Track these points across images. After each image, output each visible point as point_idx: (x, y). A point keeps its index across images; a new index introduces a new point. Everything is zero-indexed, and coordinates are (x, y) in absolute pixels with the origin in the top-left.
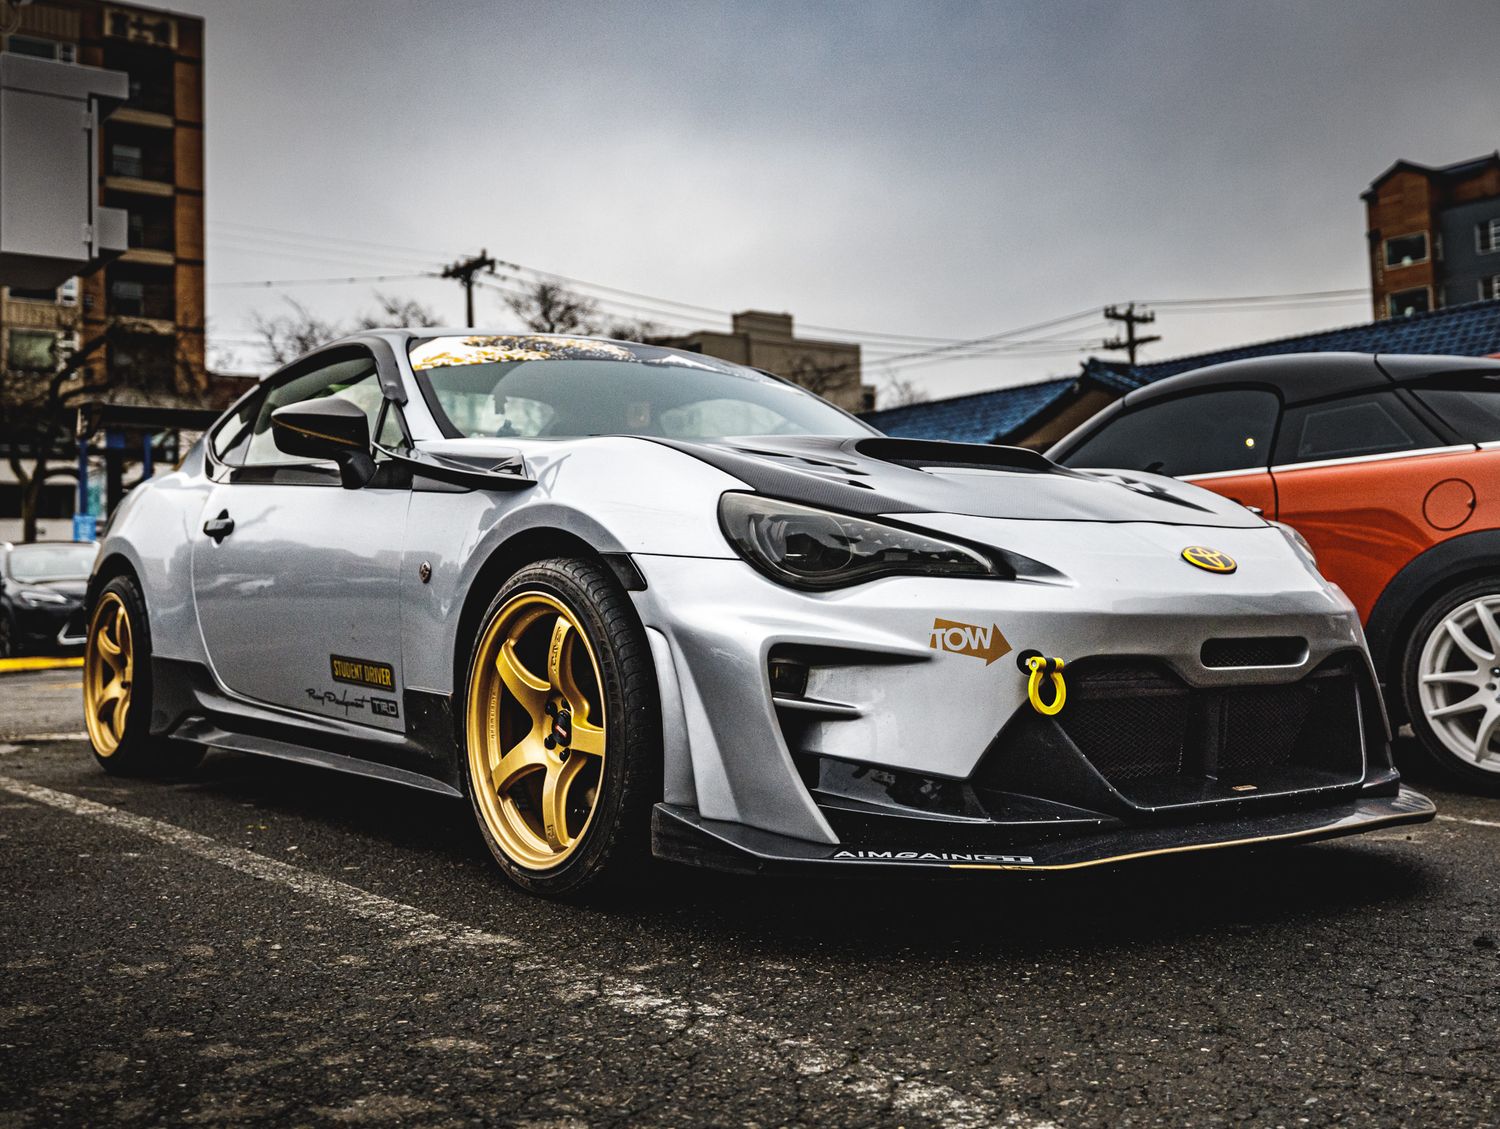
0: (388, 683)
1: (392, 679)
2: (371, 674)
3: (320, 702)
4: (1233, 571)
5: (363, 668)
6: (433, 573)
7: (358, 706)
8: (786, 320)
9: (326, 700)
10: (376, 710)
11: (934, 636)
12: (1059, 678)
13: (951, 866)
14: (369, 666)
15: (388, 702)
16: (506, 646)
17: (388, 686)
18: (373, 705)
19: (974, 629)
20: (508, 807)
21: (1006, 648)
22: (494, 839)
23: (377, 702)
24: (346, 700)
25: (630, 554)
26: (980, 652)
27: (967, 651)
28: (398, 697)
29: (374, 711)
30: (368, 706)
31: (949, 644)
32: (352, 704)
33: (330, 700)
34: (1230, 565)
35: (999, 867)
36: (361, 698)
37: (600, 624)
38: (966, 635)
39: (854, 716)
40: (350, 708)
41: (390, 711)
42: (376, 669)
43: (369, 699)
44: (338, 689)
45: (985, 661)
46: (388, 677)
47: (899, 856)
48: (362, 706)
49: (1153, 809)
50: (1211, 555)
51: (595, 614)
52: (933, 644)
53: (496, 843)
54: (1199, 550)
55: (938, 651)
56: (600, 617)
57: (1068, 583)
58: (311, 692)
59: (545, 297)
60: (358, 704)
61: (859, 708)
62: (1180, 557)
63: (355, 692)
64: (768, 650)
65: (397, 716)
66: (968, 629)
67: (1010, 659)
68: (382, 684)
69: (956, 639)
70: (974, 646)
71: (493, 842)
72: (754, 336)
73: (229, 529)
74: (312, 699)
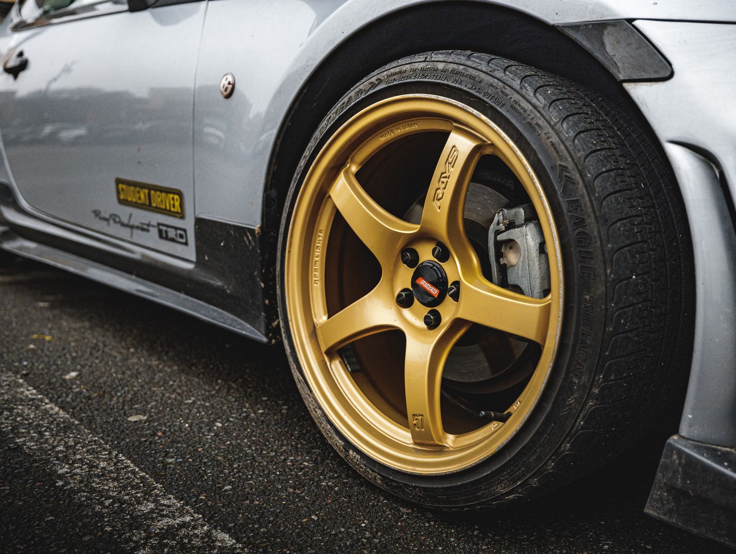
0: (177, 209)
1: (182, 205)
2: (158, 199)
3: (105, 223)
5: (149, 194)
6: (237, 86)
7: (143, 229)
9: (111, 222)
10: (163, 235)
14: (156, 191)
15: (176, 228)
16: (346, 173)
17: (177, 213)
18: (160, 231)
20: (337, 368)
22: (320, 408)
23: (164, 228)
24: (131, 223)
25: (630, 21)
28: (189, 224)
29: (161, 236)
30: (154, 232)
32: (137, 227)
33: (115, 221)
36: (147, 222)
37: (555, 139)
40: (135, 231)
41: (181, 238)
42: (164, 195)
43: (155, 224)
44: (124, 212)
46: (177, 204)
48: (148, 231)
51: (542, 122)
53: (325, 415)
56: (553, 127)
58: (97, 213)
60: (144, 228)
63: (140, 216)
65: (186, 244)
68: (170, 211)
71: (319, 412)
73: (23, 65)
74: (97, 219)
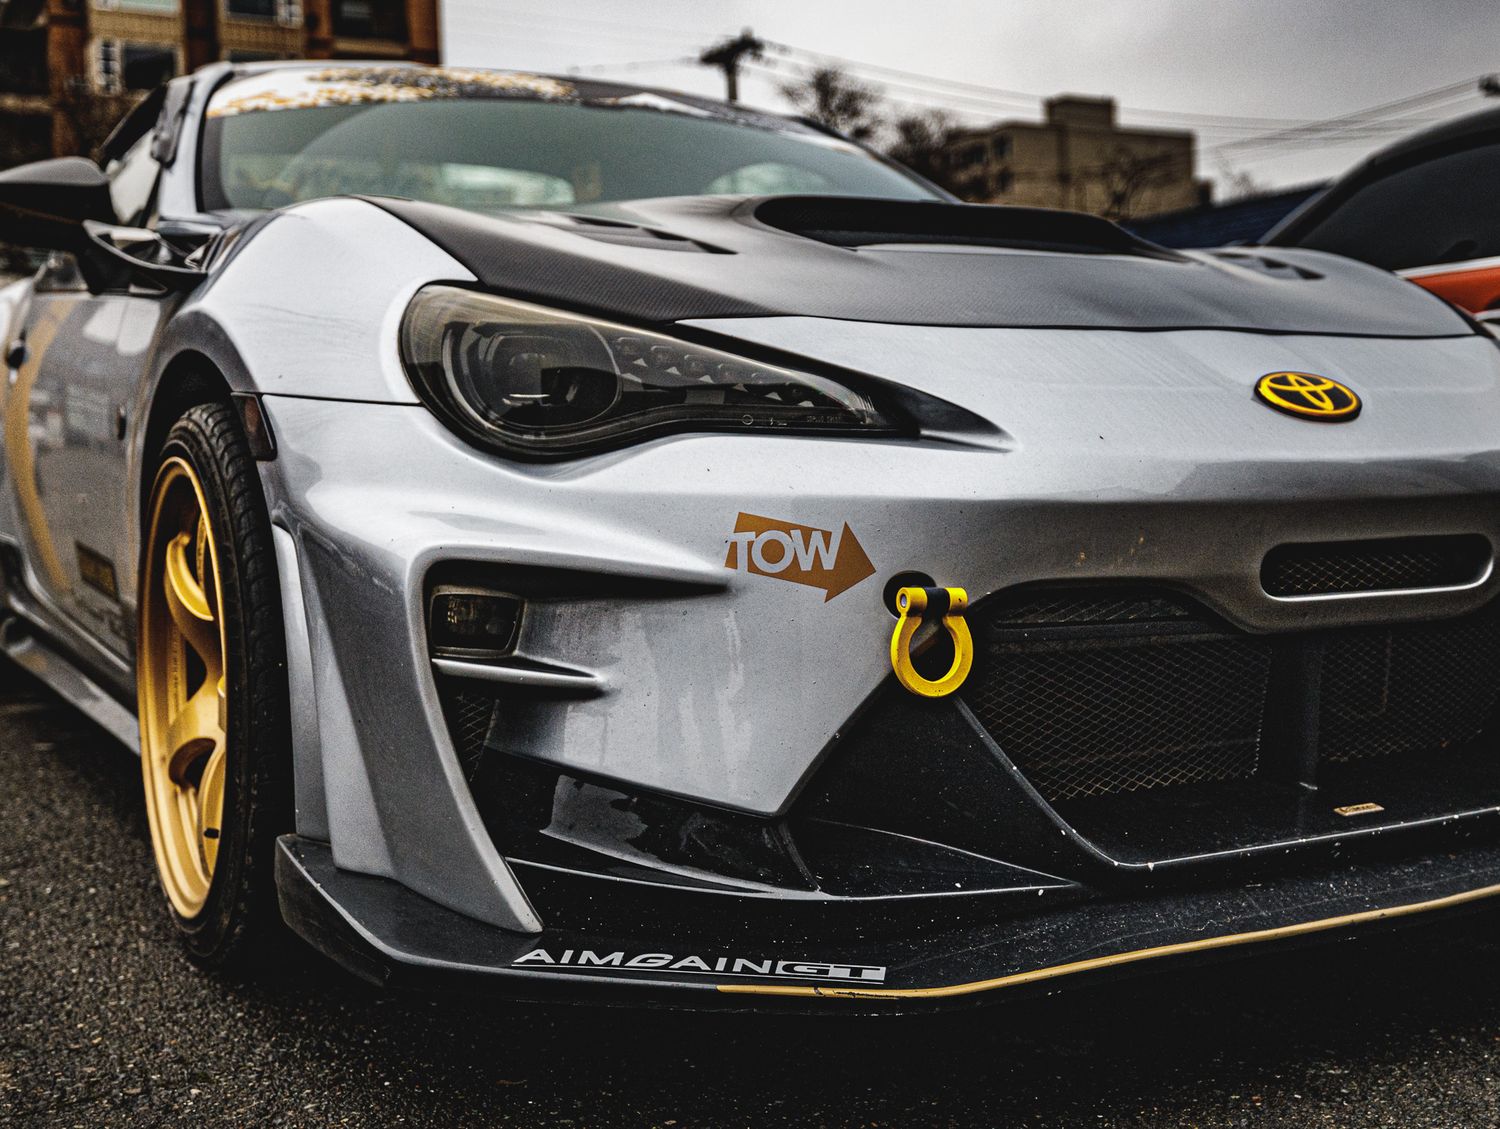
0: (114, 590)
1: (114, 582)
2: (102, 574)
3: (79, 610)
4: (1354, 415)
5: (96, 564)
8: (1106, 107)
11: (734, 546)
12: (960, 628)
13: (720, 987)
14: (100, 562)
15: (117, 617)
16: (175, 544)
17: (115, 595)
19: (807, 533)
21: (866, 569)
25: (261, 395)
26: (816, 576)
27: (793, 574)
30: (107, 620)
31: (761, 563)
32: (98, 616)
34: (1349, 402)
35: (810, 991)
36: (101, 608)
37: (227, 517)
38: (792, 543)
39: (593, 693)
40: (97, 621)
42: (104, 567)
43: (106, 610)
44: (87, 593)
45: (824, 592)
46: (112, 580)
47: (634, 962)
48: (103, 620)
49: (1151, 865)
50: (1312, 388)
52: (732, 562)
54: (1292, 378)
55: (739, 575)
56: (229, 504)
57: (1003, 444)
58: (73, 595)
59: (824, 83)
60: (101, 616)
61: (600, 677)
62: (1251, 393)
63: (97, 599)
64: (423, 572)
66: (796, 533)
67: (869, 589)
68: (109, 590)
69: (773, 552)
70: (806, 564)
72: (1072, 125)
